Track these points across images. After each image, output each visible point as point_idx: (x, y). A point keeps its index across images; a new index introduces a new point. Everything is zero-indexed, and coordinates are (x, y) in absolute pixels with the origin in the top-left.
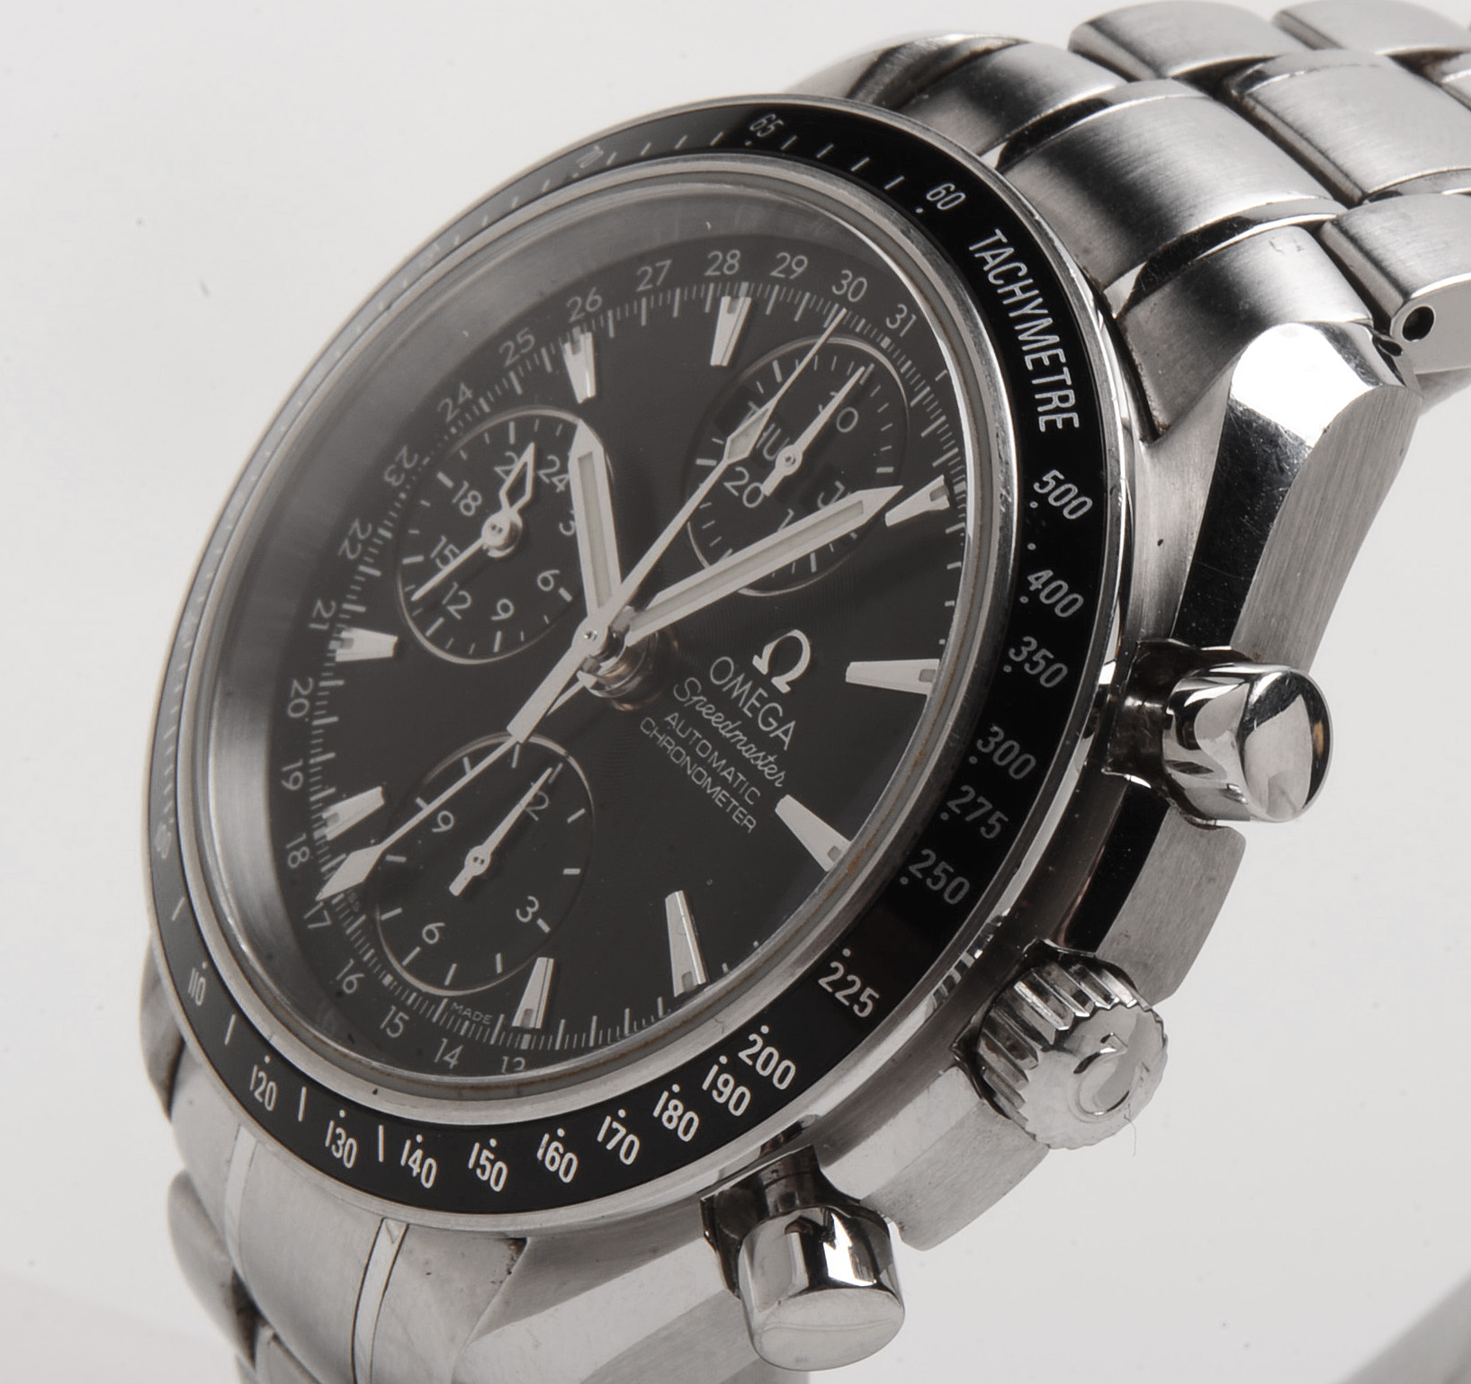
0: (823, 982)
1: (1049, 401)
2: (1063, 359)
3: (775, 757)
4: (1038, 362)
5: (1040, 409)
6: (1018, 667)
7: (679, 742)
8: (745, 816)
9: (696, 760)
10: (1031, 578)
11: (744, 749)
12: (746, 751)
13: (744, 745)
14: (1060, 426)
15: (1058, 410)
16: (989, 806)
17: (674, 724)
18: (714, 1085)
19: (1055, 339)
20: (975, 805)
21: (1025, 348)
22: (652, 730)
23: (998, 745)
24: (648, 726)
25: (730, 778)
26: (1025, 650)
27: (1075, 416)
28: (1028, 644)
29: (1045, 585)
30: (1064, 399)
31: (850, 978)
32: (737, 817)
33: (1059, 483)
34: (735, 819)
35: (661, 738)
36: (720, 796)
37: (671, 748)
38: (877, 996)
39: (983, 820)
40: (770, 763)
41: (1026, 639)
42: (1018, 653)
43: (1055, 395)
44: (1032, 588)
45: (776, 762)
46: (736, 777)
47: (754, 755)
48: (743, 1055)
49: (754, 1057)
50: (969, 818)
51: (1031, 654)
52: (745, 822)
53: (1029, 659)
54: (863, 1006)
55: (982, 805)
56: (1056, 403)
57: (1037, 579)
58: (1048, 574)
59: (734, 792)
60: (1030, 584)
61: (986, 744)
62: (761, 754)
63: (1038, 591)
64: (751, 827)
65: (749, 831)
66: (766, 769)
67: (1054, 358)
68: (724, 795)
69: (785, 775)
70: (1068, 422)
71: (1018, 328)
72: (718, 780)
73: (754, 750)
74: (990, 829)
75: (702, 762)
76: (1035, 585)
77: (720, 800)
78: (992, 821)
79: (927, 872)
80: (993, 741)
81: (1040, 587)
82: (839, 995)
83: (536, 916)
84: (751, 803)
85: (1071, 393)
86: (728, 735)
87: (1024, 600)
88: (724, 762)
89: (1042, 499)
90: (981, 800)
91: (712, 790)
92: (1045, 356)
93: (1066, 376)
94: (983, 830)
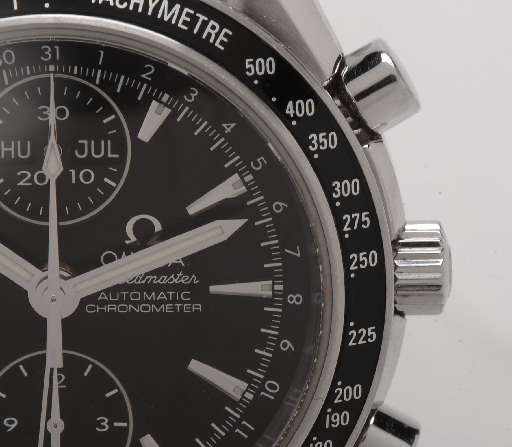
0: (351, 344)
1: (209, 35)
2: (192, 12)
3: (181, 272)
4: (185, 23)
5: (211, 41)
6: (318, 151)
7: (117, 303)
8: (191, 306)
9: (135, 304)
10: (287, 112)
11: (159, 281)
12: (162, 281)
13: (158, 279)
14: (226, 40)
15: (217, 35)
16: (358, 215)
17: (106, 298)
18: (331, 422)
19: (177, 7)
20: (353, 220)
21: (173, 22)
22: (96, 308)
23: (340, 189)
24: (90, 309)
25: (165, 298)
26: (314, 142)
27: (225, 30)
28: (313, 138)
29: (294, 109)
30: (213, 28)
31: (359, 332)
32: (186, 310)
33: (254, 63)
34: (187, 311)
35: (105, 308)
36: (167, 308)
37: (115, 308)
38: (374, 328)
39: (361, 222)
40: (181, 277)
41: (310, 137)
42: (313, 146)
43: (208, 30)
44: (292, 116)
45: (184, 274)
46: (168, 296)
47: (168, 280)
48: (337, 401)
49: (342, 397)
50: (355, 228)
51: (318, 141)
52: (194, 308)
53: (319, 144)
54: (372, 336)
55: (355, 217)
56: (213, 33)
57: (289, 110)
58: (290, 104)
59: (174, 301)
60: (290, 115)
61: (336, 193)
62: (172, 276)
63: (295, 114)
64: (200, 308)
65: (201, 311)
66: (182, 280)
67: (188, 15)
68: (168, 307)
69: (195, 276)
70: (226, 35)
71: (159, 16)
72: (158, 303)
73: (166, 278)
74: (365, 223)
75: (142, 301)
76: (291, 113)
77: (168, 310)
78: (364, 219)
79: (358, 263)
80: (337, 189)
81: (294, 112)
82: (361, 342)
83: (110, 424)
84: (189, 299)
85: (212, 23)
86: (144, 282)
87: (294, 123)
88: (153, 293)
89: (256, 76)
90: (353, 215)
91: (160, 309)
92: (183, 17)
93: (202, 18)
94: (364, 226)
